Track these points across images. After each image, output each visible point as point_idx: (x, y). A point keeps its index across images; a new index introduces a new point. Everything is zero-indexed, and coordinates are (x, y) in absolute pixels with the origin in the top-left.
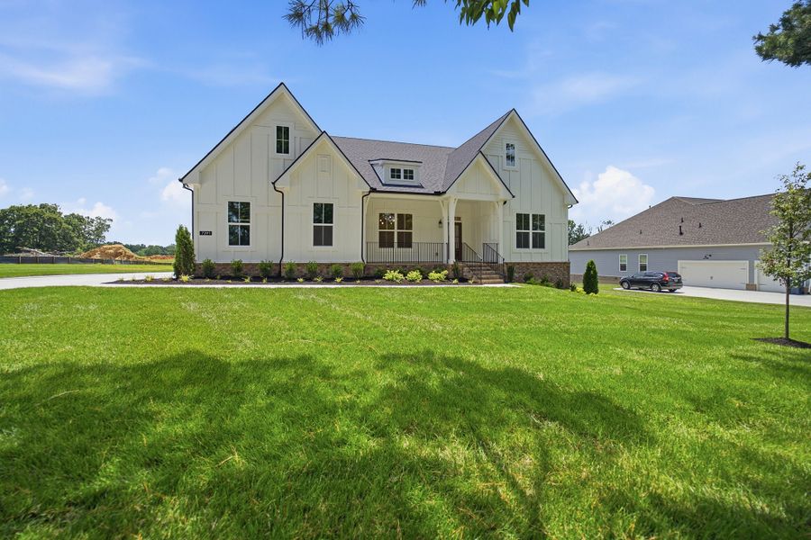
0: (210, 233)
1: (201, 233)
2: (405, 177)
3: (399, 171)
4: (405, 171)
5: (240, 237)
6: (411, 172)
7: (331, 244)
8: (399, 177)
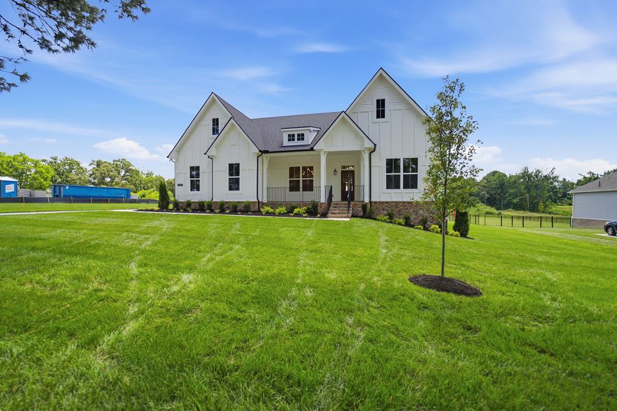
0: (182, 185)
1: (178, 185)
2: (298, 139)
3: (294, 135)
4: (298, 135)
5: (195, 186)
6: (303, 135)
7: (238, 189)
8: (294, 140)
